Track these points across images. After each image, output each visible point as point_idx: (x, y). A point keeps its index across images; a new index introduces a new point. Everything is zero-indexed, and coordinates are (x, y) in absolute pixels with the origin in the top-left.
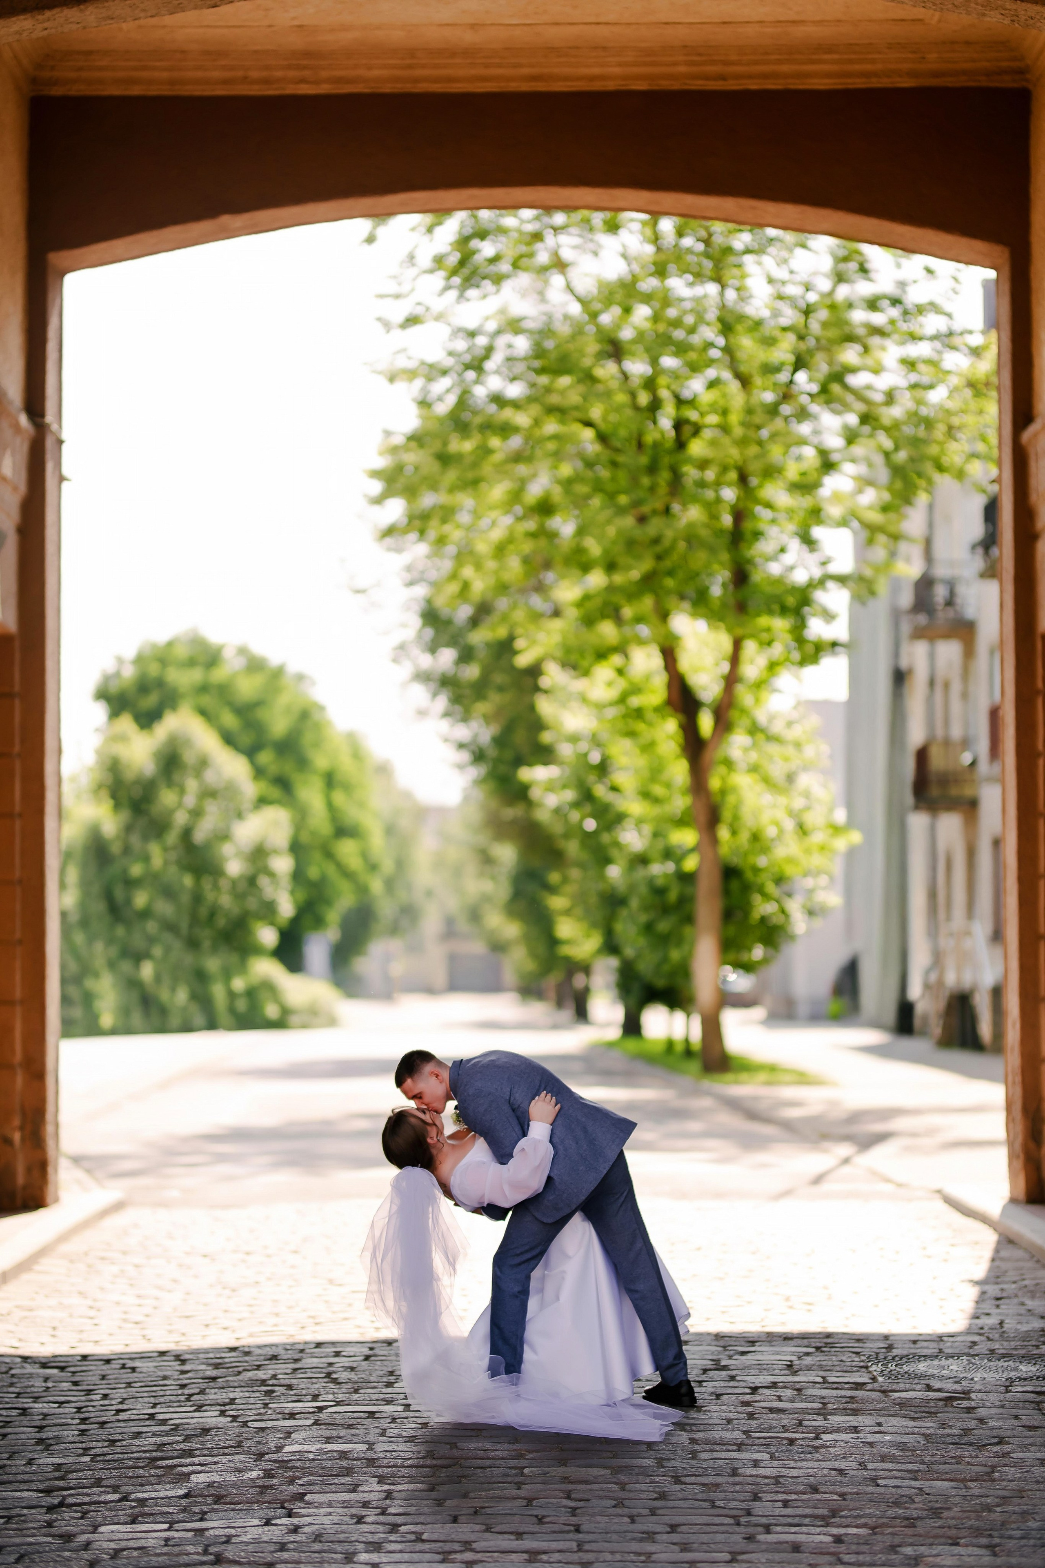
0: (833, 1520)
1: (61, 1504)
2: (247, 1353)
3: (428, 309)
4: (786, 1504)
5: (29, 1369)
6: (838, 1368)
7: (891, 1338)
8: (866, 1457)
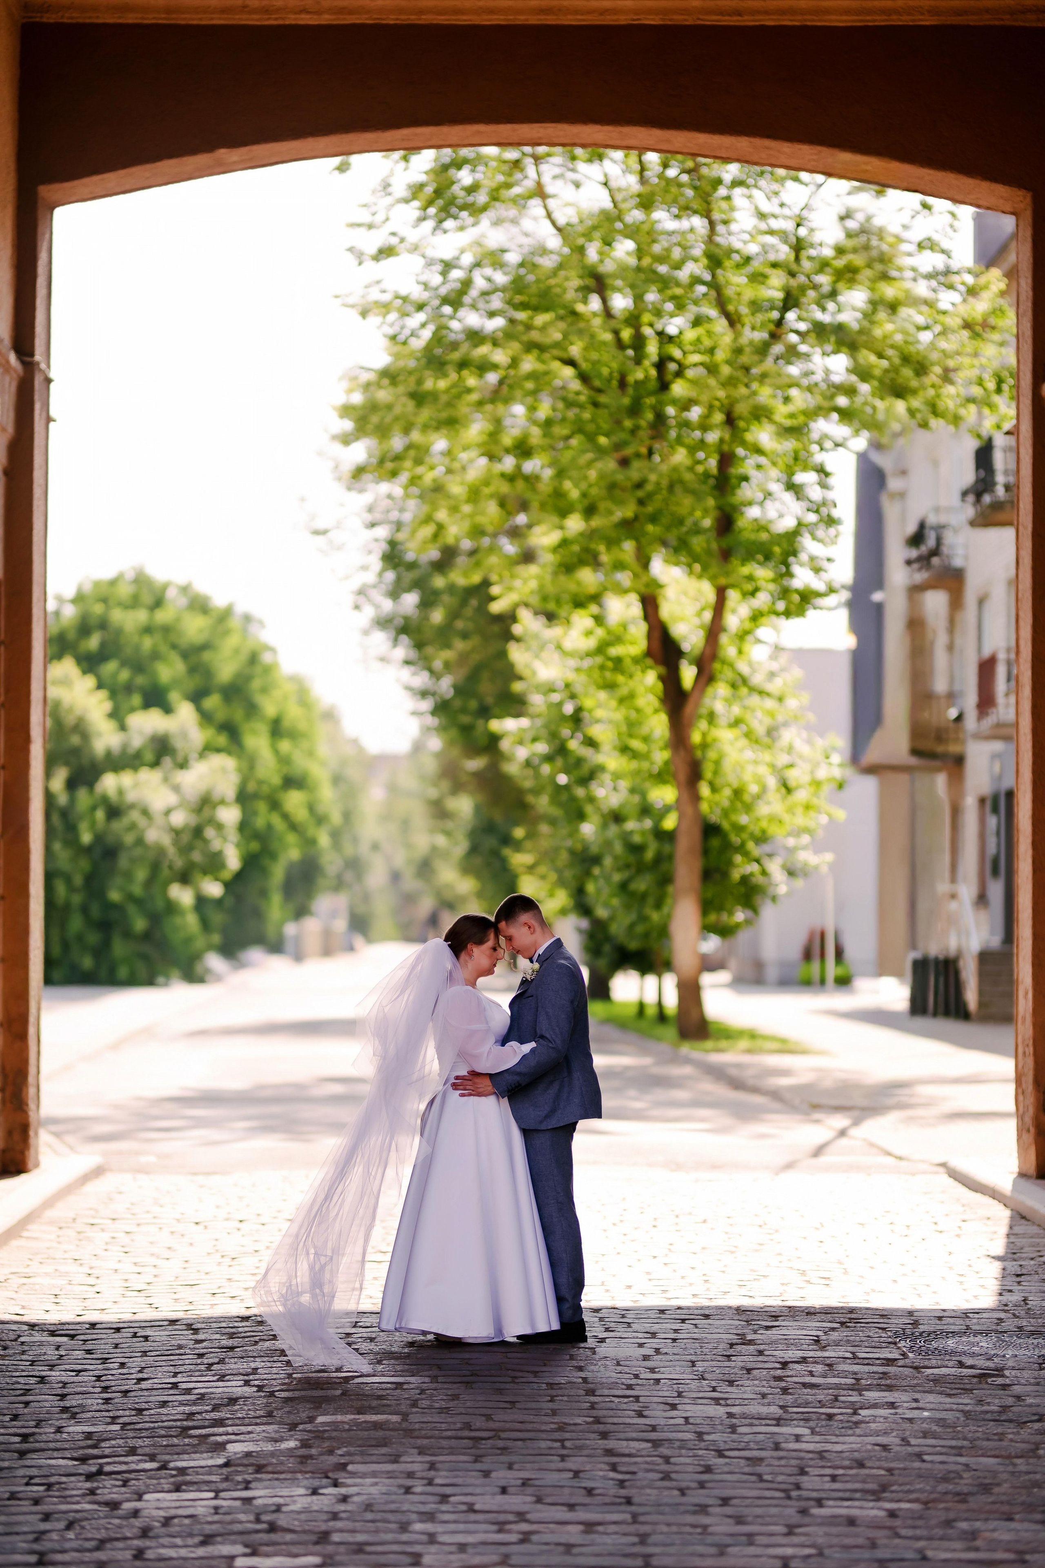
0: (885, 1495)
1: (100, 1472)
2: (261, 1323)
3: (402, 240)
4: (834, 1478)
5: (37, 1337)
6: (866, 1344)
7: (916, 1314)
8: (908, 1433)
